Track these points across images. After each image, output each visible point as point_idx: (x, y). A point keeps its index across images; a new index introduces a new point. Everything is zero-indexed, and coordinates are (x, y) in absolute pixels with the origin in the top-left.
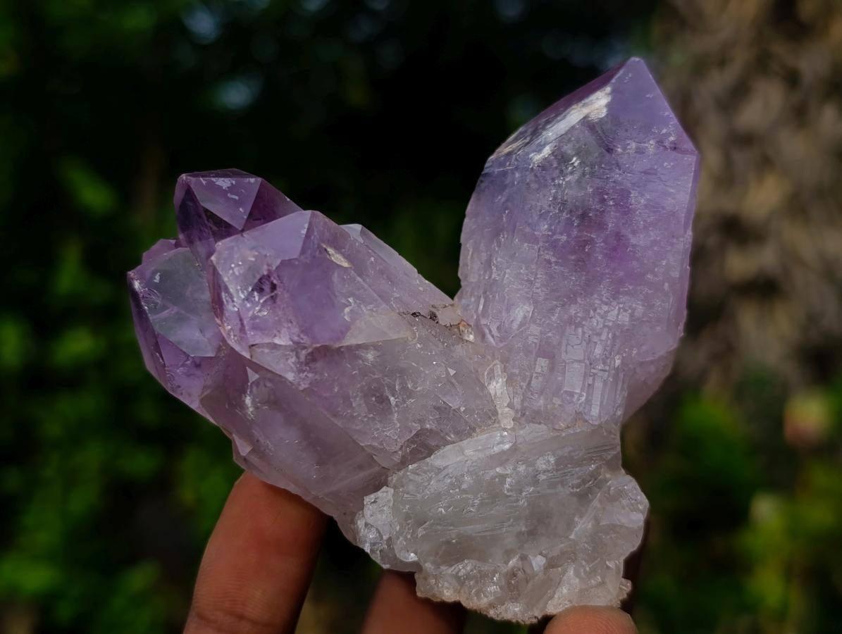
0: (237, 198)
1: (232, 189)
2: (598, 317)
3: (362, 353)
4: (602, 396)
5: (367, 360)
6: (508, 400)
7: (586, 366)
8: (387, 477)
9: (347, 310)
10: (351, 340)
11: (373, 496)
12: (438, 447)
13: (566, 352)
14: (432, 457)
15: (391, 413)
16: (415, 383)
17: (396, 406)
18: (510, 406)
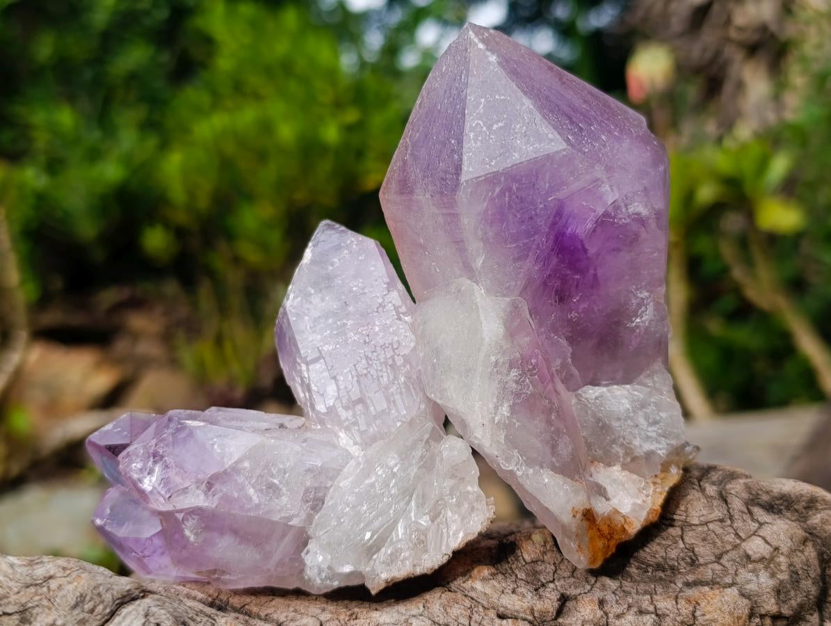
0: (119, 429)
1: (115, 427)
2: (375, 362)
3: (240, 466)
4: (403, 402)
5: (246, 468)
6: (352, 442)
7: (384, 392)
8: (307, 533)
9: (216, 447)
10: (229, 463)
11: (305, 551)
12: (325, 495)
13: (367, 391)
14: (326, 503)
15: (280, 490)
16: (283, 463)
17: (281, 483)
18: (355, 443)
